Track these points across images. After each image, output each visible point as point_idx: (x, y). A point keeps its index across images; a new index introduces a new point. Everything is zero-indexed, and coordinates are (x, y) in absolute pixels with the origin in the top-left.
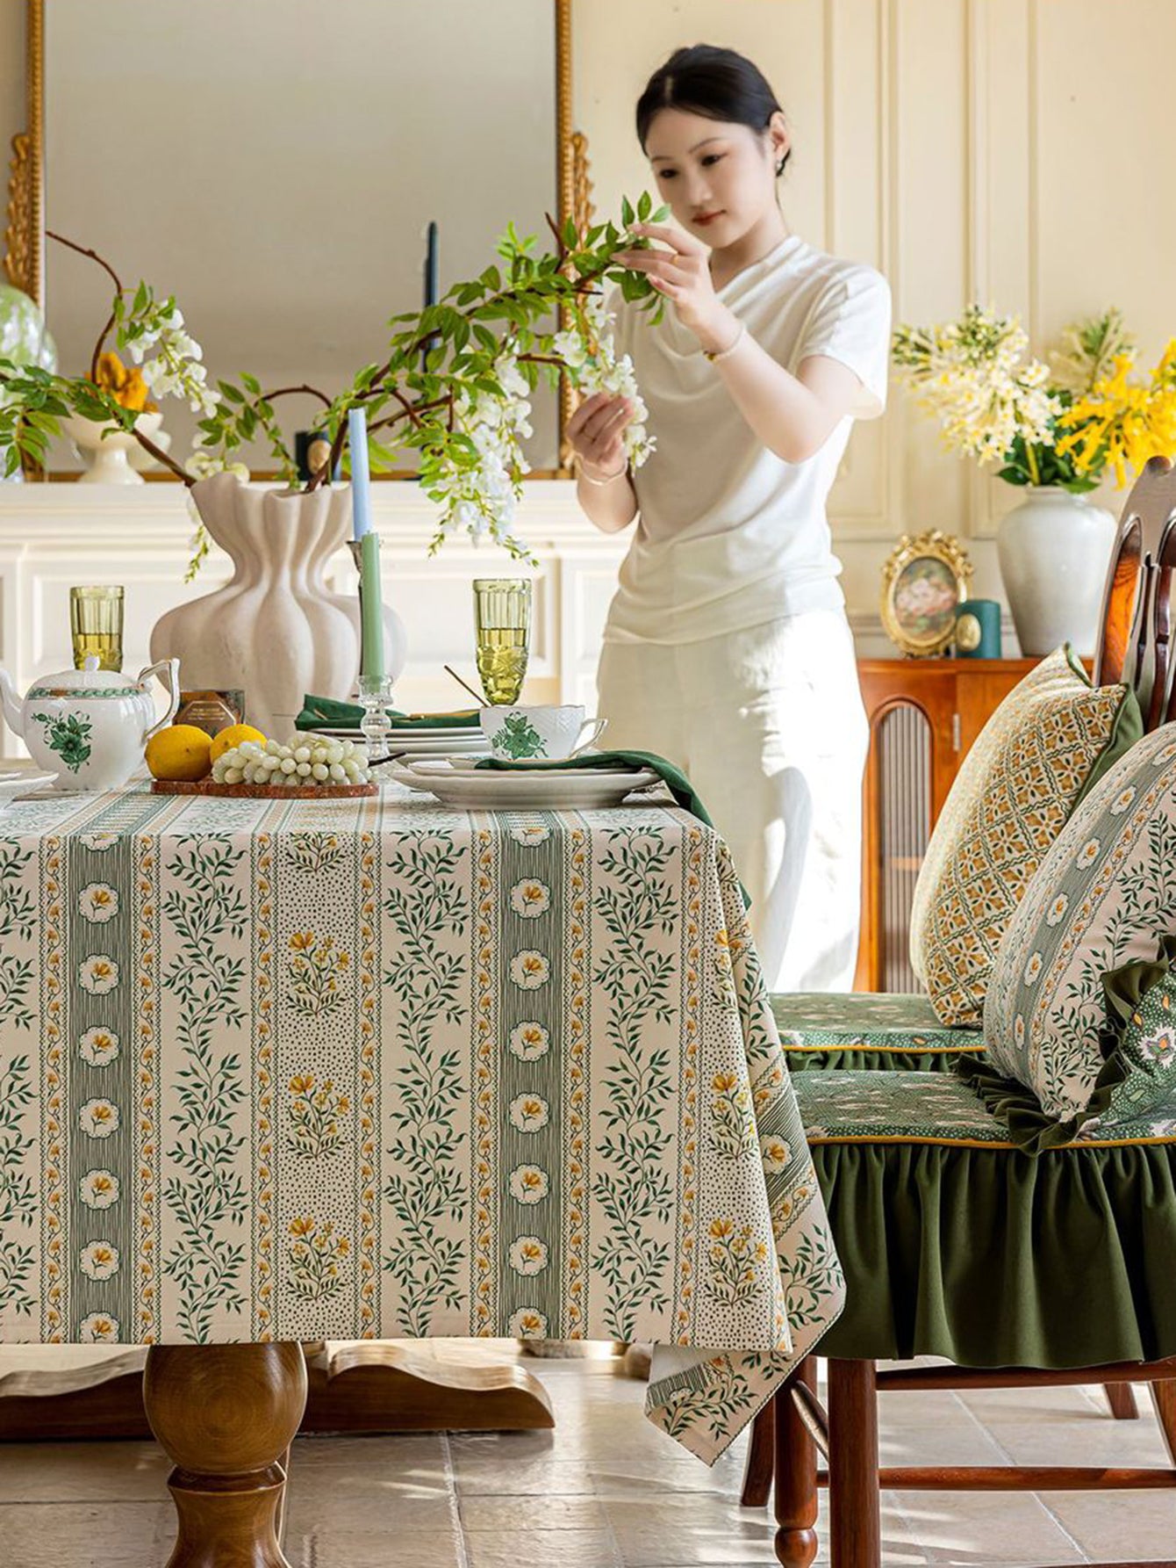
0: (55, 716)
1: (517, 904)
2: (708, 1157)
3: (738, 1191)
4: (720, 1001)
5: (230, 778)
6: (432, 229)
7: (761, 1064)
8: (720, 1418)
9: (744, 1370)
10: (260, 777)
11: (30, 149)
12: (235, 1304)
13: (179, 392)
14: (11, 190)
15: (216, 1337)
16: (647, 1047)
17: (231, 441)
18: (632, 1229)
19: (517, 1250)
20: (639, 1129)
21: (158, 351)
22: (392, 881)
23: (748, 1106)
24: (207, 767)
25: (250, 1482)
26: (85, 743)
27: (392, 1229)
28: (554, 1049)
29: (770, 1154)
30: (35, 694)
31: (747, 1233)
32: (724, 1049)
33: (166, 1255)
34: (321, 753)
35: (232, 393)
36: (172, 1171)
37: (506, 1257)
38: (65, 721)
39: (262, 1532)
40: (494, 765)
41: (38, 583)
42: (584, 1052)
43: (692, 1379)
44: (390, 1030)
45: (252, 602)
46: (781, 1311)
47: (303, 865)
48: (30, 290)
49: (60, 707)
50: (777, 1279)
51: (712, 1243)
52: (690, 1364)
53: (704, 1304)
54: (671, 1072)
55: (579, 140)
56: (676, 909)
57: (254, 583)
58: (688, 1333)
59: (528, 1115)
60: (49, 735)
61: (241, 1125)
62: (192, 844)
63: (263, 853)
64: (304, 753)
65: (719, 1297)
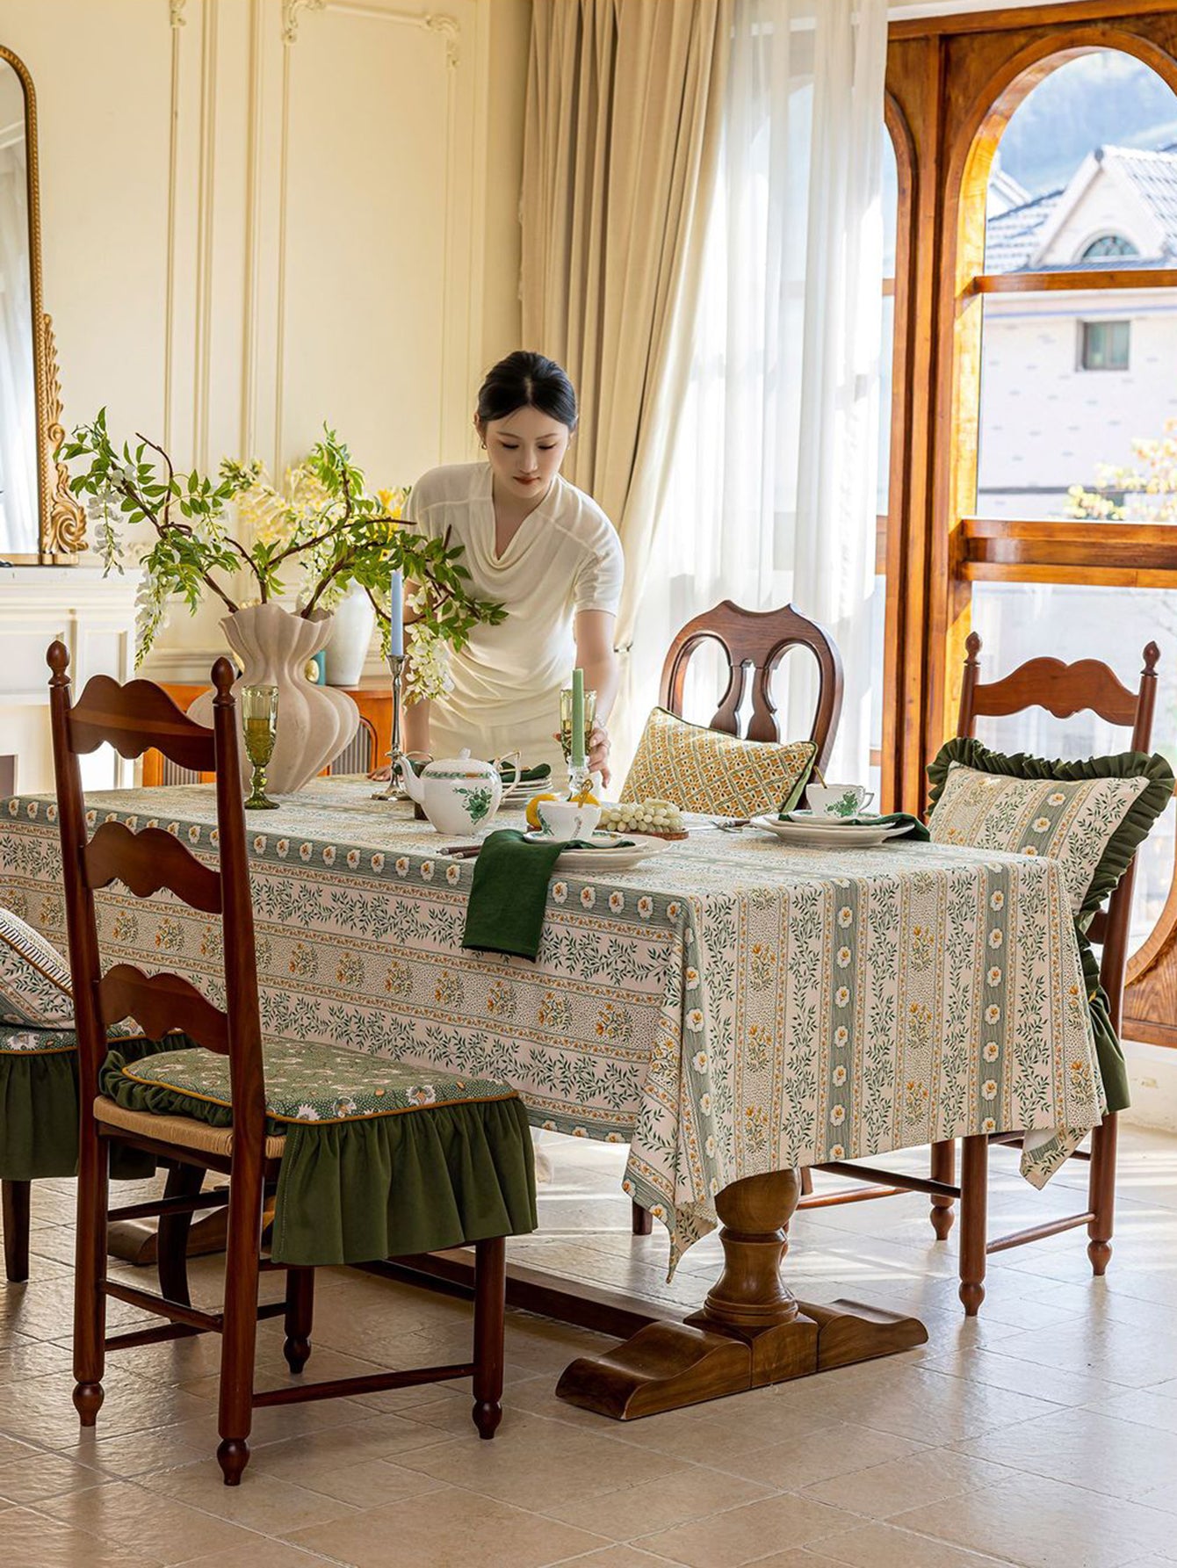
0: (473, 790)
1: (992, 904)
2: (1069, 1030)
3: (1084, 1046)
8: (1047, 1164)
12: (887, 1131)
16: (1036, 975)
18: (1030, 1070)
19: (985, 1088)
26: (487, 806)
28: (1003, 980)
31: (1089, 1067)
33: (863, 1108)
36: (867, 1061)
38: (479, 793)
42: (1014, 980)
47: (919, 889)
51: (1073, 1073)
53: (1071, 1105)
54: (1045, 987)
55: (49, 319)
58: (1064, 1121)
59: (993, 1015)
60: (468, 802)
62: (878, 882)
63: (905, 886)
65: (1079, 1101)
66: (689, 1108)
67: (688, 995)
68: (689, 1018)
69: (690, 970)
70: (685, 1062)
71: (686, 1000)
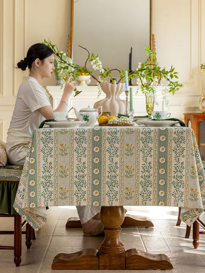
1: (161, 139)
2: (190, 178)
3: (195, 184)
4: (192, 154)
5: (111, 123)
6: (131, 48)
7: (198, 164)
8: (191, 219)
9: (196, 212)
10: (116, 123)
11: (71, 37)
12: (117, 200)
13: (98, 69)
14: (68, 43)
15: (114, 205)
16: (181, 161)
17: (105, 77)
18: (178, 189)
19: (160, 192)
20: (179, 174)
21: (95, 63)
22: (141, 135)
23: (197, 171)
24: (107, 122)
25: (116, 229)
26: (88, 118)
27: (141, 189)
28: (166, 161)
29: (200, 178)
30: (81, 111)
31: (196, 190)
32: (193, 162)
33: (106, 192)
34: (125, 119)
35: (105, 70)
36: (107, 179)
37: (158, 194)
38: (85, 115)
39: (118, 237)
40: (154, 120)
41: (72, 101)
42: (171, 162)
43: (187, 213)
44: (141, 158)
45: (109, 101)
46: (201, 202)
47: (128, 133)
48: (71, 57)
49: (84, 113)
50: (201, 197)
51: (191, 192)
52: (187, 211)
53: (189, 201)
54: (184, 165)
55: (153, 35)
56: (185, 140)
57: (109, 98)
58: (187, 205)
59: (162, 172)
60: (83, 117)
61: (118, 173)
62: (111, 130)
63: (122, 132)
64: (123, 119)
65: (192, 200)
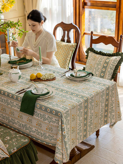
1: (107, 92)
19: (105, 119)
22: (101, 94)
59: (106, 108)
66: (64, 147)
67: (63, 129)
68: (63, 133)
69: (63, 125)
70: (63, 140)
71: (62, 130)
